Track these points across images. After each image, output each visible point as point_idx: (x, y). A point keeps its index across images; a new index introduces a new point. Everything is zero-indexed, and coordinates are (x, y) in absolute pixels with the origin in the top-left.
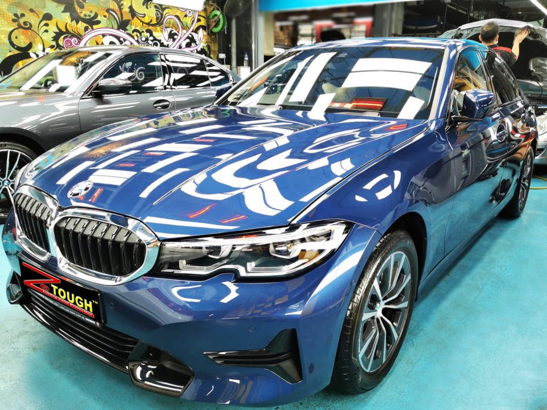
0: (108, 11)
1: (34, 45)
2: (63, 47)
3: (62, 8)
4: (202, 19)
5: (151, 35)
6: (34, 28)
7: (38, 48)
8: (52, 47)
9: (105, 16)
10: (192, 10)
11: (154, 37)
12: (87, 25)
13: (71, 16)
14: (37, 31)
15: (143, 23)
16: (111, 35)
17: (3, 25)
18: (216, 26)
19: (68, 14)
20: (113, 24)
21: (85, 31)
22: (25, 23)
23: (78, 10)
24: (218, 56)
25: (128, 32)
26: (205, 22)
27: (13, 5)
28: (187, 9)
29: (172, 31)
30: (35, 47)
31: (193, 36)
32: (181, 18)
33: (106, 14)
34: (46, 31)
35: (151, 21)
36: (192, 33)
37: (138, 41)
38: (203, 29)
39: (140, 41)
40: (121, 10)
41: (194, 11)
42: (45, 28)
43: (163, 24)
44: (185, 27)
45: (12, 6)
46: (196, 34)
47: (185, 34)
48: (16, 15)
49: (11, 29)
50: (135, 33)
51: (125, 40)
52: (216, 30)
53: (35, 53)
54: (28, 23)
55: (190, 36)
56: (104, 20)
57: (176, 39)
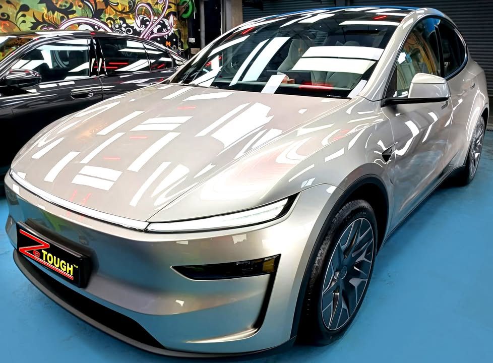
0: (82, 1)
4: (172, 5)
5: (125, 22)
6: (12, 19)
9: (80, 6)
11: (127, 24)
12: (63, 15)
13: (47, 6)
14: (14, 21)
15: (116, 11)
16: (86, 24)
18: (186, 12)
19: (45, 5)
20: (88, 13)
21: (61, 21)
22: (3, 14)
23: (54, 1)
24: (188, 41)
25: (102, 20)
26: (175, 9)
29: (144, 17)
31: (164, 22)
32: (153, 6)
33: (81, 4)
34: (24, 22)
35: (124, 9)
36: (163, 19)
37: (111, 29)
38: (173, 15)
39: (114, 28)
42: (22, 19)
43: (135, 11)
44: (157, 14)
46: (168, 20)
47: (156, 20)
50: (109, 21)
51: (99, 28)
52: (186, 16)
54: (6, 14)
55: (162, 22)
56: (79, 10)
57: (148, 25)
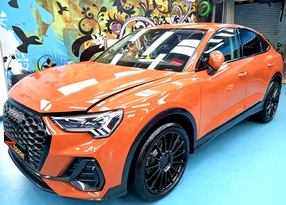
0: (140, 4)
1: (94, 30)
2: (112, 31)
3: (113, 3)
4: (194, 7)
5: (164, 20)
6: (95, 18)
7: (97, 32)
8: (105, 31)
9: (138, 8)
10: (188, 2)
11: (166, 21)
12: (127, 15)
13: (118, 8)
14: (96, 19)
15: (160, 11)
16: (141, 21)
17: (75, 16)
18: (203, 12)
19: (116, 7)
20: (143, 13)
21: (126, 19)
22: (90, 14)
23: (123, 4)
25: (151, 18)
26: (196, 10)
27: (82, 1)
28: (186, 1)
29: (176, 16)
30: (95, 31)
31: (188, 19)
32: (182, 8)
33: (139, 6)
34: (102, 20)
35: (165, 9)
36: (187, 17)
37: (156, 25)
38: (194, 14)
39: (157, 24)
40: (148, 3)
41: (190, 2)
42: (102, 17)
43: (171, 12)
44: (184, 14)
45: (82, 3)
46: (190, 18)
47: (183, 18)
48: (84, 9)
49: (80, 19)
50: (155, 19)
52: (203, 15)
53: (95, 36)
54: (91, 14)
55: (187, 19)
56: (137, 10)
57: (178, 22)
